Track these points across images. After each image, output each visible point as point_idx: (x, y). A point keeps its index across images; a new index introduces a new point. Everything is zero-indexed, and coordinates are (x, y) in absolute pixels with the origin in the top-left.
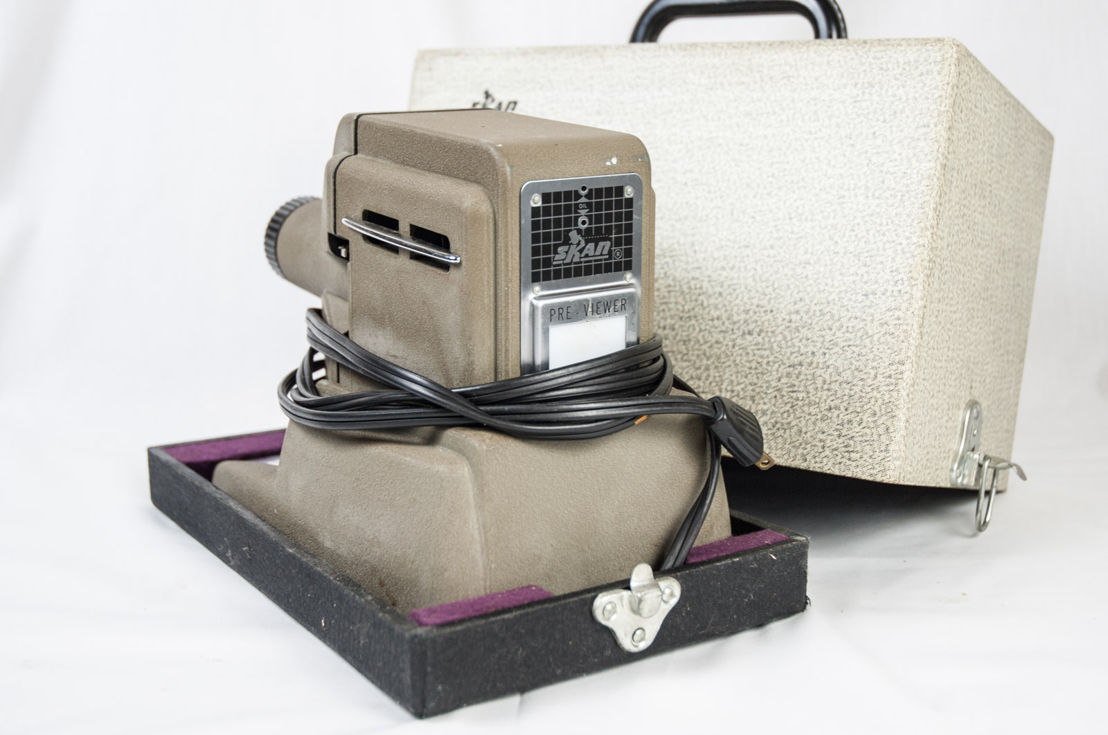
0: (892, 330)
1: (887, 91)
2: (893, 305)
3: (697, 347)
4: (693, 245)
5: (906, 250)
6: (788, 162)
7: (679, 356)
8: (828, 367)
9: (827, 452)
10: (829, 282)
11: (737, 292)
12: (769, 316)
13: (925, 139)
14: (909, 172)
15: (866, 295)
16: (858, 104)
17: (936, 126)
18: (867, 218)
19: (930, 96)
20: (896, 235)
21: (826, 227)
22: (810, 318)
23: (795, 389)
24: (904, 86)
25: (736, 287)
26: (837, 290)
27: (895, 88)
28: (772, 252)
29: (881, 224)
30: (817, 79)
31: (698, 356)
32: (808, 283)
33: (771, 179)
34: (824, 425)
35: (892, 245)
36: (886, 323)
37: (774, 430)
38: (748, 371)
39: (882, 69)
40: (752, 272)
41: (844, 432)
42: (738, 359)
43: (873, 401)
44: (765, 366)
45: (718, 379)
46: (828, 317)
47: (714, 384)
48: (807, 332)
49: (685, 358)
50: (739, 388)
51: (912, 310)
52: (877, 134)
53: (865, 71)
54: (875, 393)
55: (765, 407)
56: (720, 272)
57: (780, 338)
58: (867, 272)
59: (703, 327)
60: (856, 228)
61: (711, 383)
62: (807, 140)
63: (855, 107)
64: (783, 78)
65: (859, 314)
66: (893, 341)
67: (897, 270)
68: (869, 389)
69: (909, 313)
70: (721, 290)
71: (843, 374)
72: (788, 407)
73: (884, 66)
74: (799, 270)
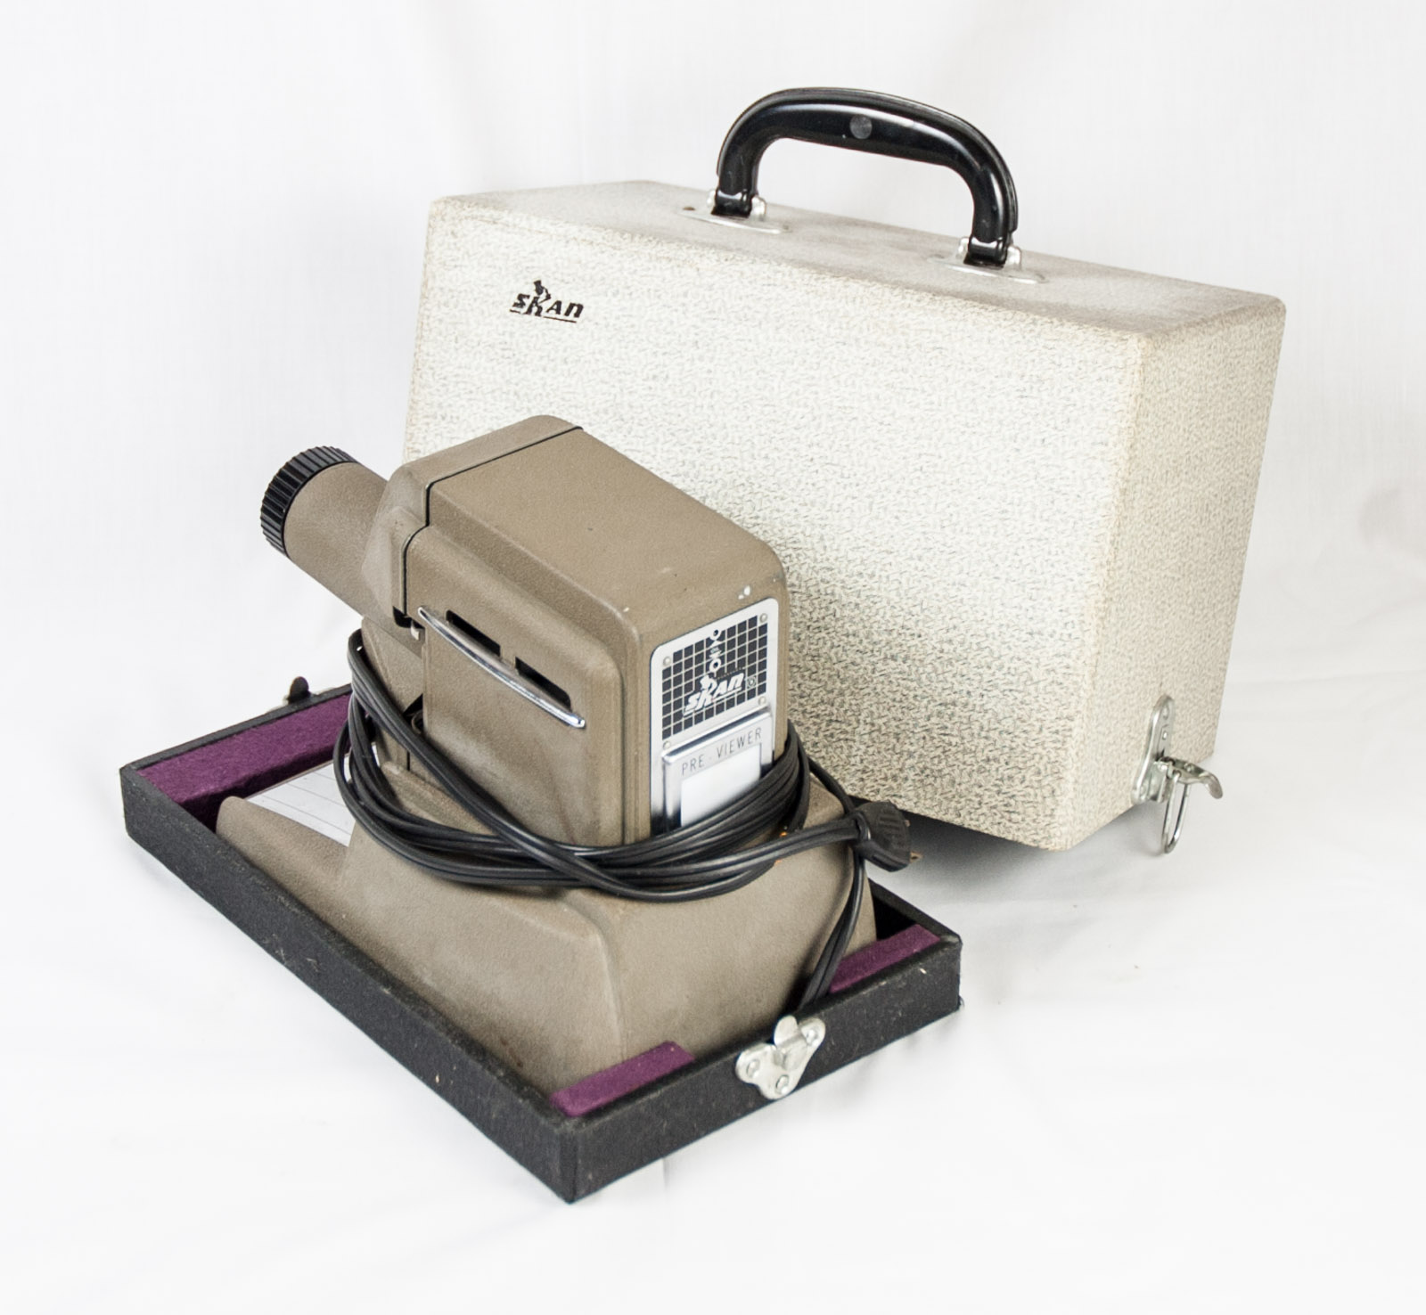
0: (1061, 680)
1: (1059, 391)
2: (1062, 650)
3: (828, 665)
4: (822, 539)
5: (1078, 588)
6: (940, 457)
7: (807, 674)
8: (986, 711)
9: (984, 809)
10: (988, 611)
11: (878, 606)
12: (917, 641)
13: (1102, 460)
14: (1083, 495)
15: (1031, 634)
16: (1024, 400)
17: (1115, 445)
18: (1034, 543)
19: (1109, 408)
20: (1067, 568)
21: (985, 545)
22: (965, 650)
23: (948, 732)
24: (1079, 390)
25: (876, 600)
26: (997, 623)
27: (1070, 389)
28: (921, 565)
29: (1049, 553)
30: (975, 359)
31: (830, 676)
32: (962, 609)
33: (918, 474)
34: (980, 778)
35: (1063, 579)
36: (1053, 670)
37: (923, 777)
38: (891, 704)
39: (1054, 363)
40: (896, 585)
41: (1004, 789)
42: (879, 687)
43: (1037, 757)
44: (911, 700)
45: (854, 708)
46: (986, 652)
47: (849, 713)
48: (960, 667)
49: (814, 676)
50: (880, 722)
51: (1083, 659)
52: (1047, 442)
53: (1033, 361)
54: (1040, 749)
55: (912, 749)
56: (855, 578)
57: (929, 669)
58: (1033, 607)
59: (836, 644)
60: (1020, 552)
61: (846, 711)
62: (963, 433)
63: (1021, 403)
64: (934, 349)
65: (1022, 655)
66: (1062, 692)
67: (1067, 610)
68: (1033, 744)
69: (1080, 662)
70: (858, 601)
71: (1004, 722)
72: (939, 752)
73: (1056, 359)
74: (953, 592)
